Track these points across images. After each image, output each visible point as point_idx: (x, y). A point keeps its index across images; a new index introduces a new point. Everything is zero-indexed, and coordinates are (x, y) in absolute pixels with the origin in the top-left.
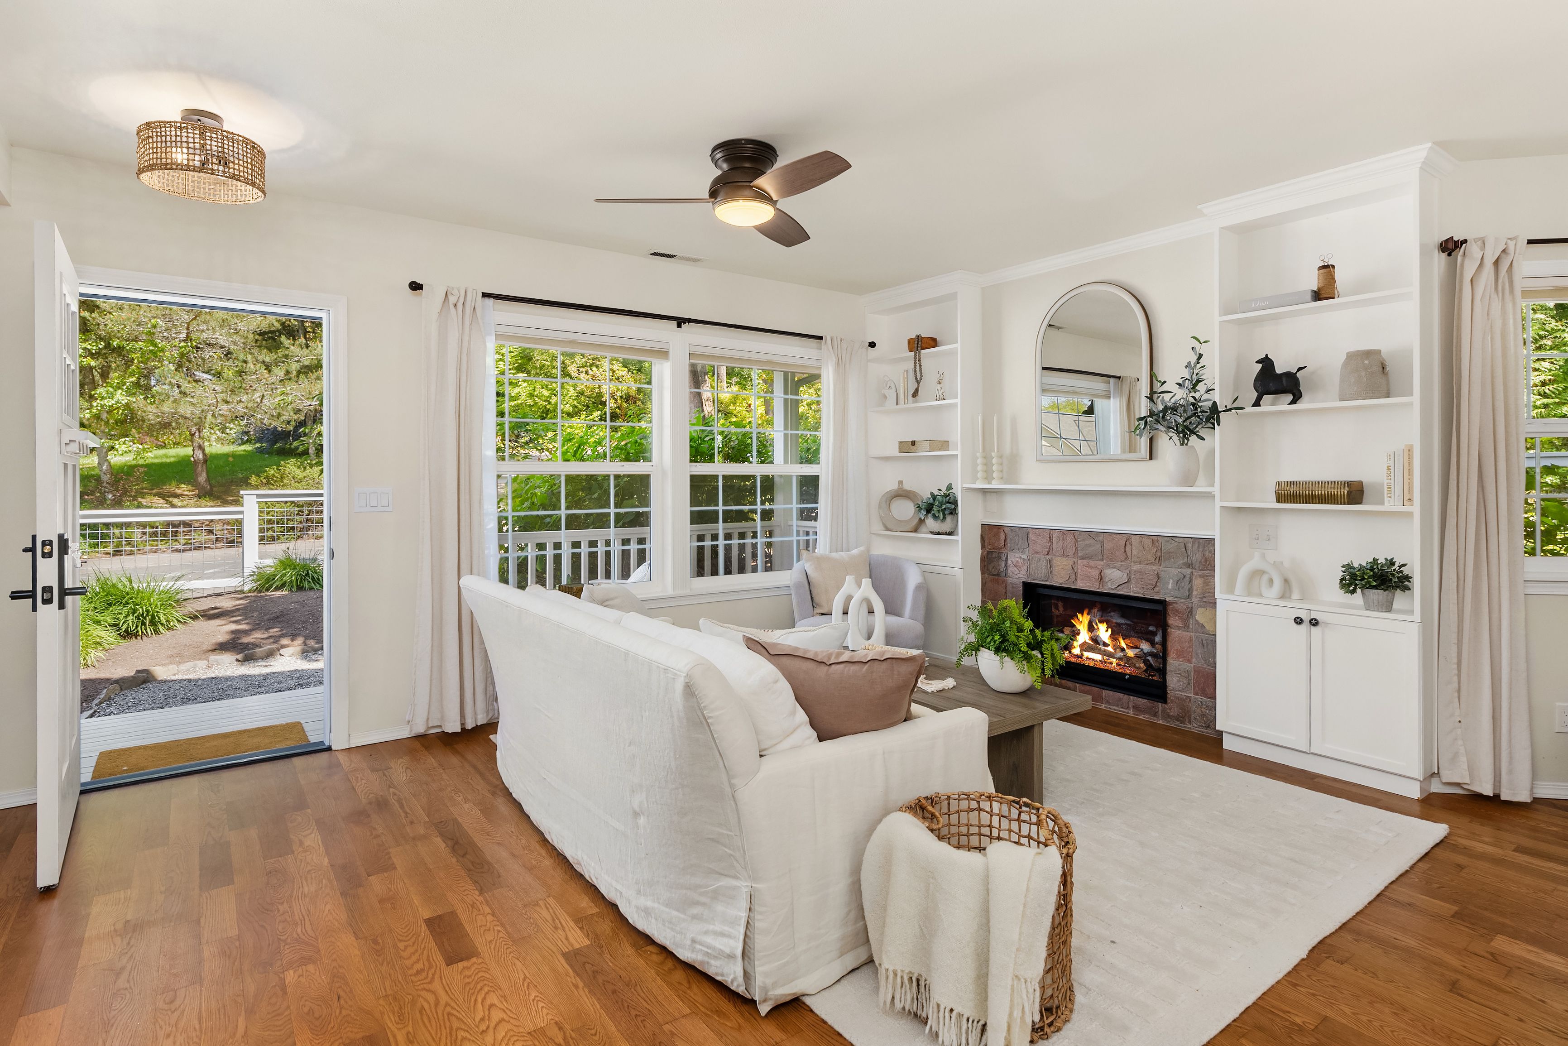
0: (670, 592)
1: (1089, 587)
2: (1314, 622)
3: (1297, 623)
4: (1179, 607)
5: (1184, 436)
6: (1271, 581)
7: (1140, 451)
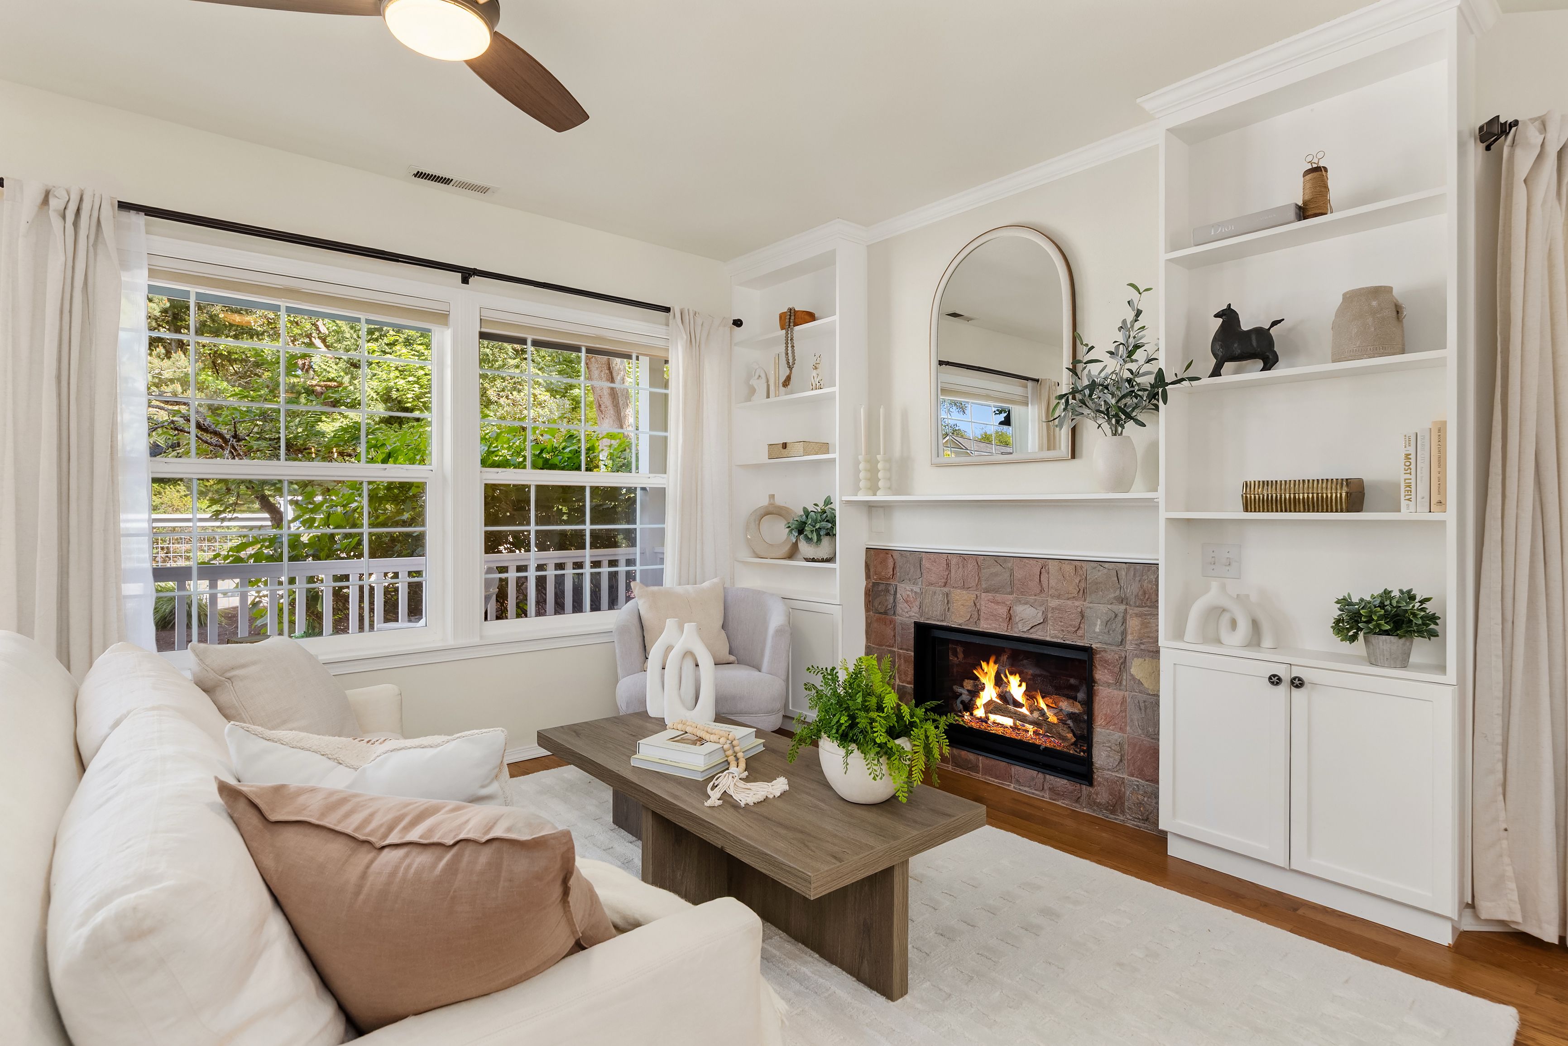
0: (451, 642)
1: (995, 629)
2: (1297, 682)
3: (1272, 683)
4: (1109, 656)
5: (1117, 422)
6: (1234, 624)
7: (1060, 448)
